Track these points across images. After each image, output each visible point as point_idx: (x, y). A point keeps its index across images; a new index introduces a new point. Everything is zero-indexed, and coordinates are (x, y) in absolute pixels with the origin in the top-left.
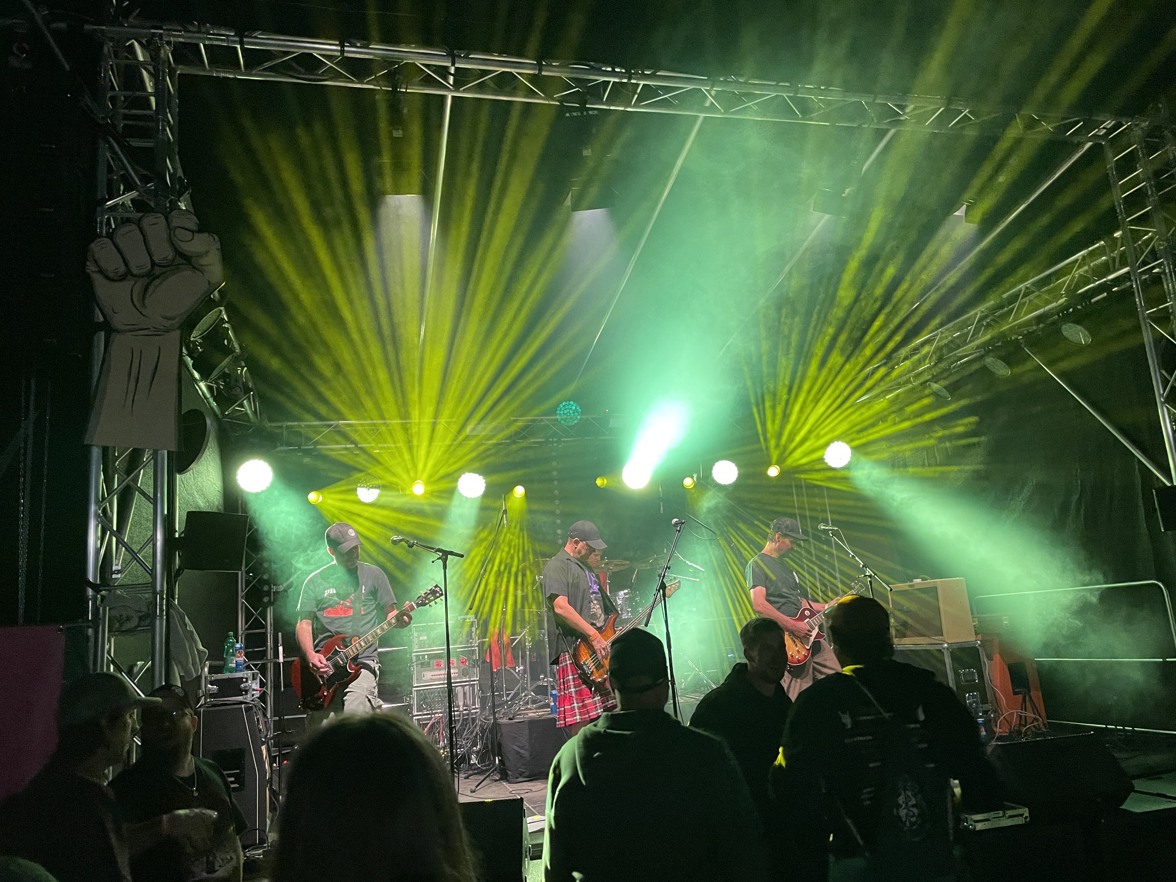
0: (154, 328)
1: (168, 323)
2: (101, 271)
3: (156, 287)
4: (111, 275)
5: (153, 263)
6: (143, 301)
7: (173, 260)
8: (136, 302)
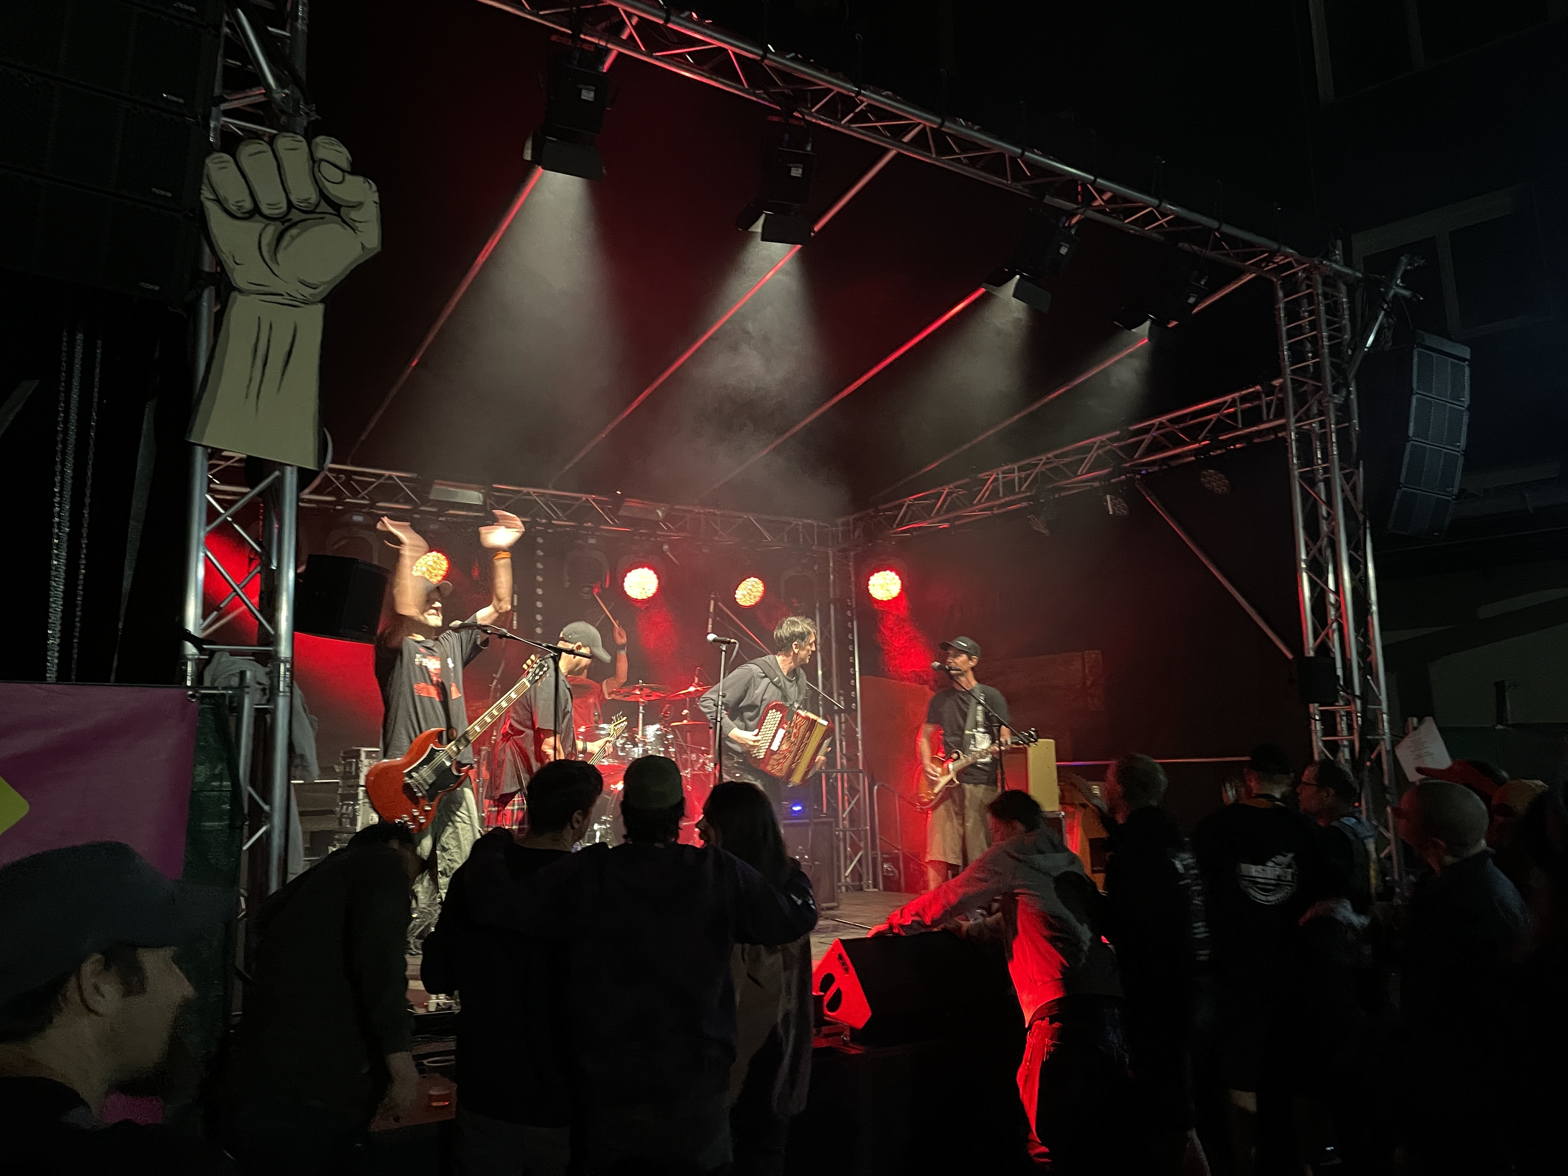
0: (291, 296)
1: (307, 292)
2: (218, 201)
3: (293, 238)
4: (233, 209)
5: (290, 205)
6: (275, 255)
7: (317, 206)
8: (265, 254)
